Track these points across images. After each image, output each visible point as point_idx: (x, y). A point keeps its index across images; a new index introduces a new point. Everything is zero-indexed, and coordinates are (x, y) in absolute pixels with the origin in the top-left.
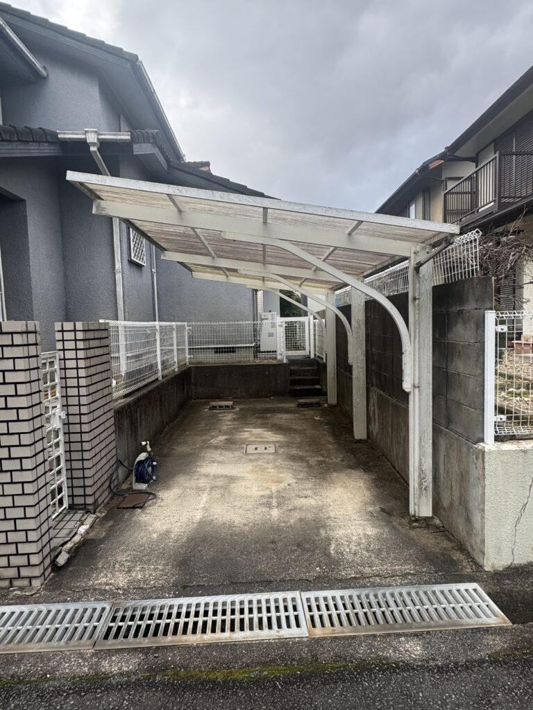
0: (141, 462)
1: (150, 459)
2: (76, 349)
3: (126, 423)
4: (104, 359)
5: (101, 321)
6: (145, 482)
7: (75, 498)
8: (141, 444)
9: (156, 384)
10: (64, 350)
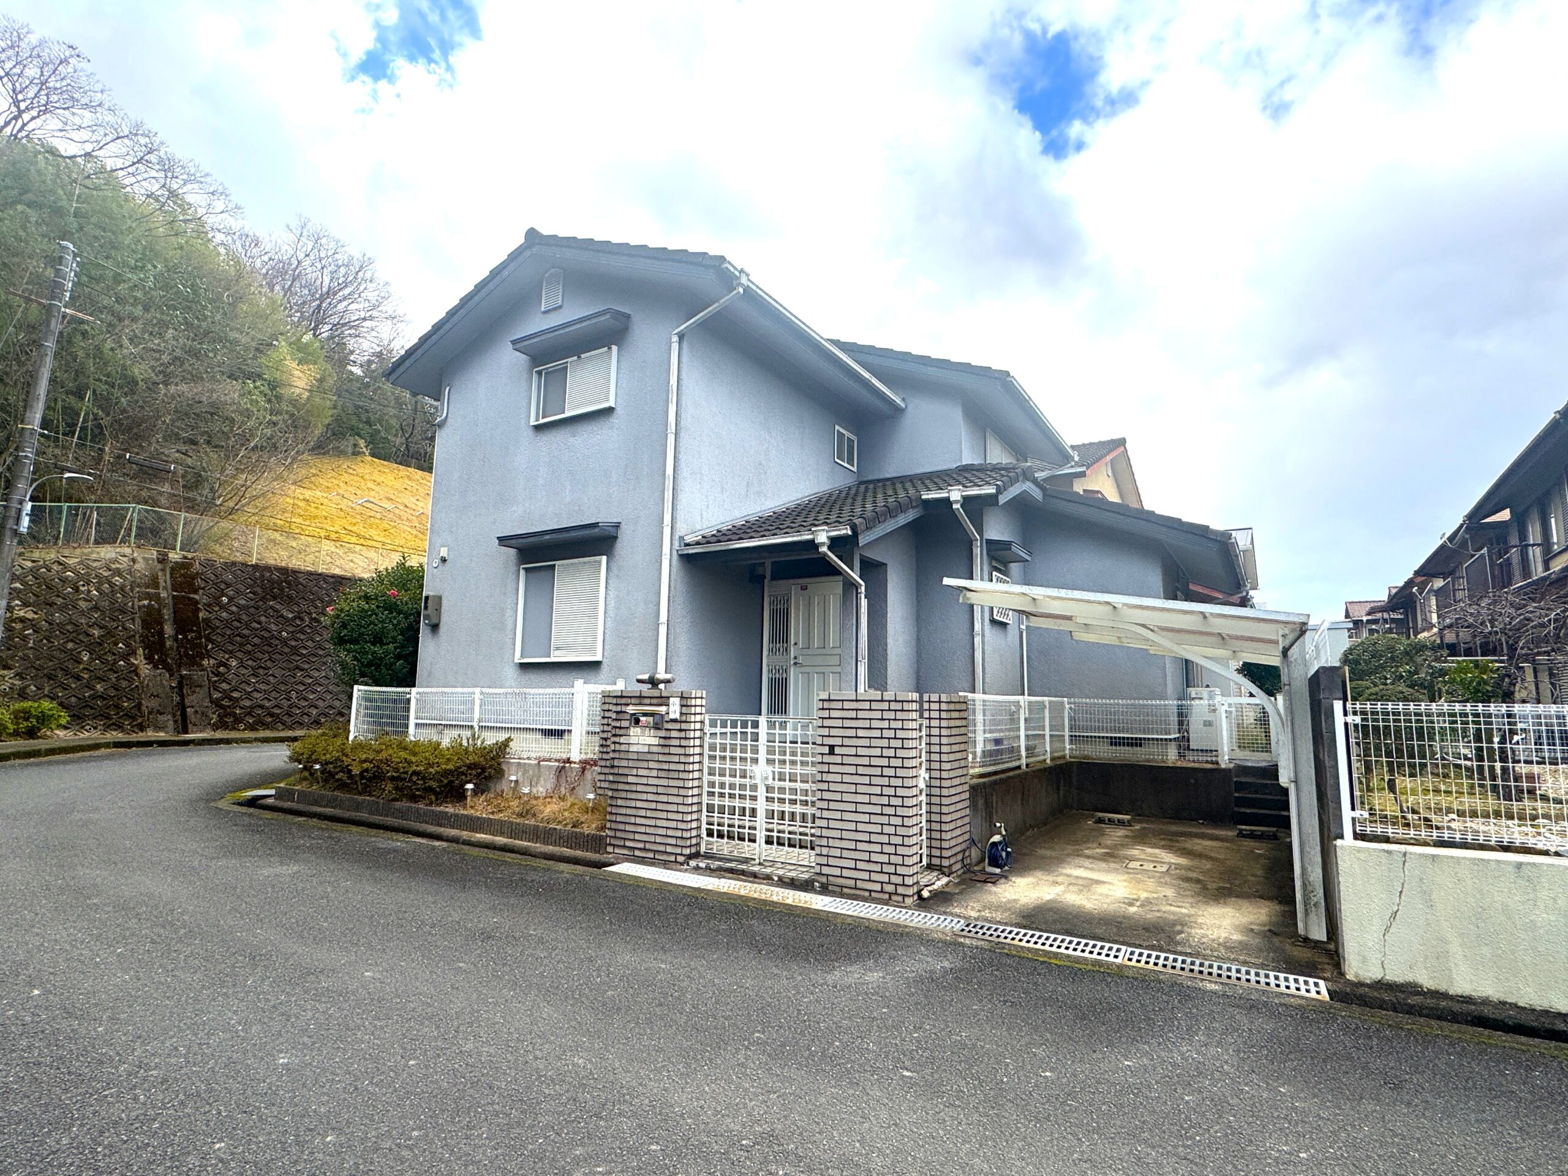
0: (994, 844)
1: (1005, 843)
2: (940, 719)
3: (981, 803)
4: (963, 730)
5: (961, 694)
6: (997, 866)
7: (933, 859)
8: (995, 825)
9: (1017, 772)
10: (930, 719)
